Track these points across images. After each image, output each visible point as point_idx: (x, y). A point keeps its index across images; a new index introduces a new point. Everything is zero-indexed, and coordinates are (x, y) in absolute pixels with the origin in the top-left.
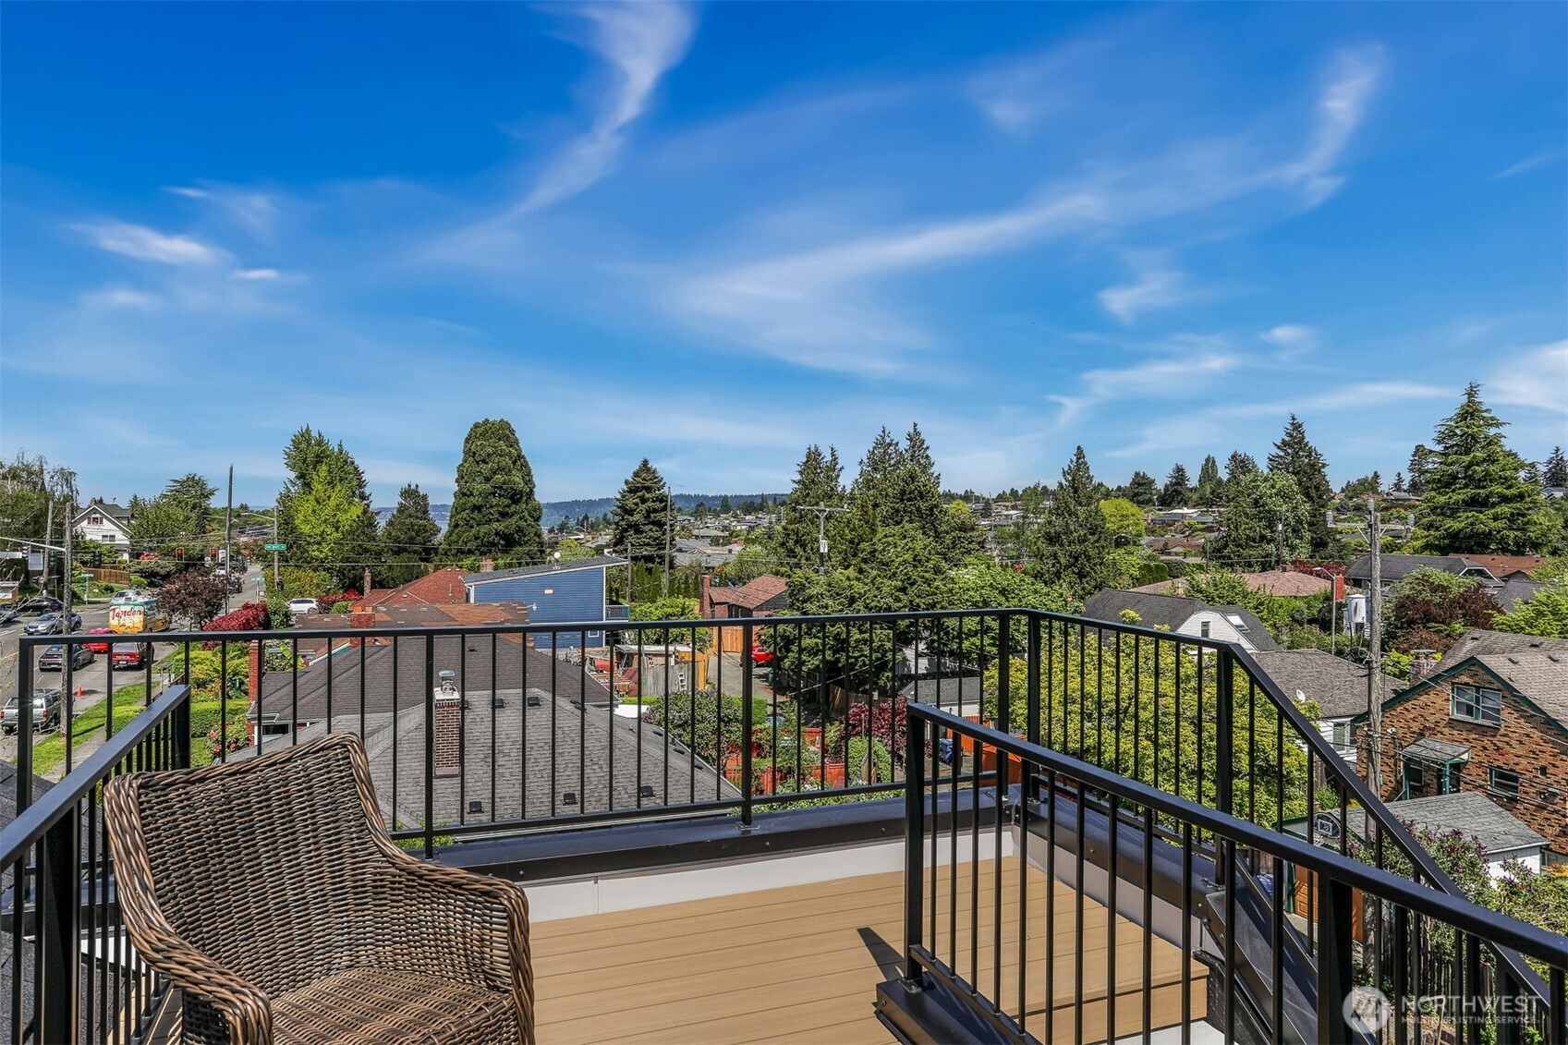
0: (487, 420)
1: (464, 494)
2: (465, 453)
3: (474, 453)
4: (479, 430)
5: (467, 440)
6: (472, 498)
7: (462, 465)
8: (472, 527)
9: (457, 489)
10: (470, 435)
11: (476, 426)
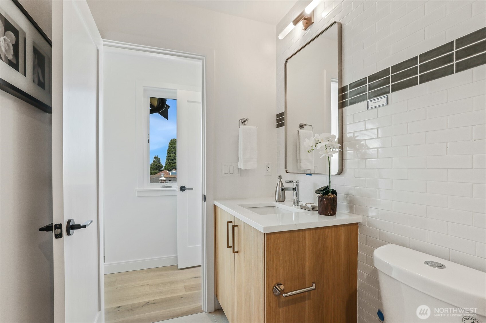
0: (174, 139)
1: (169, 156)
2: (169, 147)
3: (171, 146)
4: (172, 141)
5: (169, 144)
6: (171, 157)
7: (168, 149)
8: (171, 164)
9: (167, 155)
10: (170, 142)
11: (171, 140)
